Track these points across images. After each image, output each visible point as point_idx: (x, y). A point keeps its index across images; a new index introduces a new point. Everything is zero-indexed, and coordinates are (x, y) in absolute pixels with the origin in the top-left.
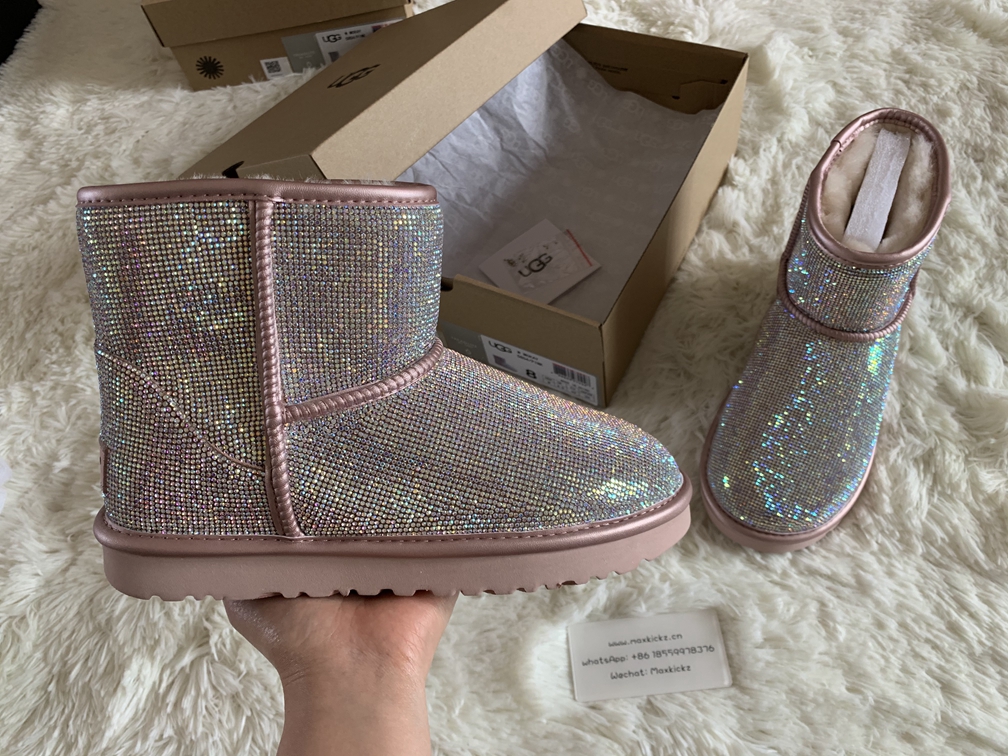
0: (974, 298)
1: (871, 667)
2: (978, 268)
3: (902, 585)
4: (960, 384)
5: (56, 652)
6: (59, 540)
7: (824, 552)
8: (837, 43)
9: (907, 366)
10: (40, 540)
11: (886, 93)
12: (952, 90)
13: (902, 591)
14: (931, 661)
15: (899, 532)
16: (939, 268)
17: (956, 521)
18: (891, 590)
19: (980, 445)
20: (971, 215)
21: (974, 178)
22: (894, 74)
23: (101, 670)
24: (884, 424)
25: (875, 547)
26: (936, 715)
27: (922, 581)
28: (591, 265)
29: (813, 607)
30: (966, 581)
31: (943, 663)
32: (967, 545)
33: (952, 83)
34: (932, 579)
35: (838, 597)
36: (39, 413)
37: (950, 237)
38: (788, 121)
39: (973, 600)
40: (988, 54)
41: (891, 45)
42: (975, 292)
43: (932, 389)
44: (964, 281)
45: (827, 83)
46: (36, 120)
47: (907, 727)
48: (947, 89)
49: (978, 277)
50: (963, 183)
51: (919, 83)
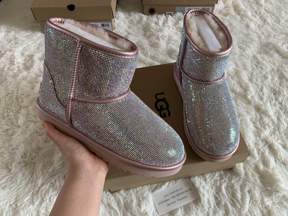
0: (268, 139)
2: (271, 129)
4: (262, 167)
8: (238, 51)
11: (250, 69)
12: (269, 70)
16: (259, 127)
17: (255, 214)
19: (266, 188)
20: (271, 112)
21: (272, 100)
22: (253, 63)
33: (269, 68)
37: (264, 118)
40: (281, 61)
41: (253, 54)
42: (269, 137)
43: (253, 167)
45: (233, 62)
48: (268, 70)
49: (270, 132)
50: (269, 101)
51: (260, 67)
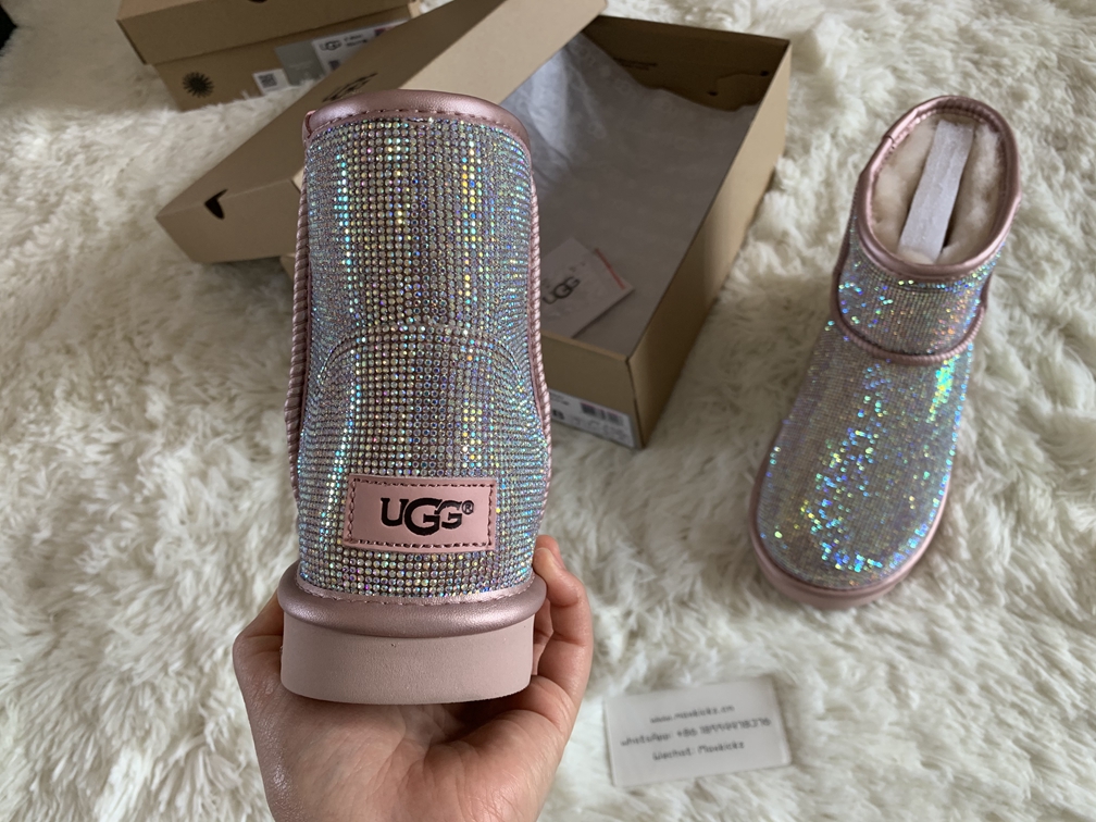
0: (1059, 307)
1: (949, 738)
2: (1062, 273)
3: (983, 642)
4: (1045, 407)
5: (38, 747)
6: (41, 621)
7: (893, 607)
8: (896, 23)
9: (983, 389)
10: (20, 622)
11: (953, 77)
12: (1029, 70)
13: (983, 648)
14: (1019, 730)
15: (980, 581)
16: (1018, 274)
17: (1043, 566)
18: (971, 648)
19: (1069, 476)
20: (1053, 211)
21: (1055, 169)
22: (962, 55)
23: (87, 766)
24: (959, 456)
25: (951, 598)
26: (1025, 792)
27: (1006, 636)
28: (622, 287)
29: (882, 671)
30: (1056, 635)
31: (1032, 731)
32: (1058, 594)
33: (1028, 62)
34: (1018, 633)
35: (911, 658)
36: (17, 480)
37: (1029, 238)
38: (842, 113)
39: (1065, 656)
40: (1068, 27)
41: (957, 22)
42: (1059, 300)
43: (1013, 414)
44: (1047, 288)
45: (888, 67)
46: (11, 153)
47: (992, 806)
48: (1022, 69)
49: (1062, 284)
50: (1043, 176)
51: (990, 63)
